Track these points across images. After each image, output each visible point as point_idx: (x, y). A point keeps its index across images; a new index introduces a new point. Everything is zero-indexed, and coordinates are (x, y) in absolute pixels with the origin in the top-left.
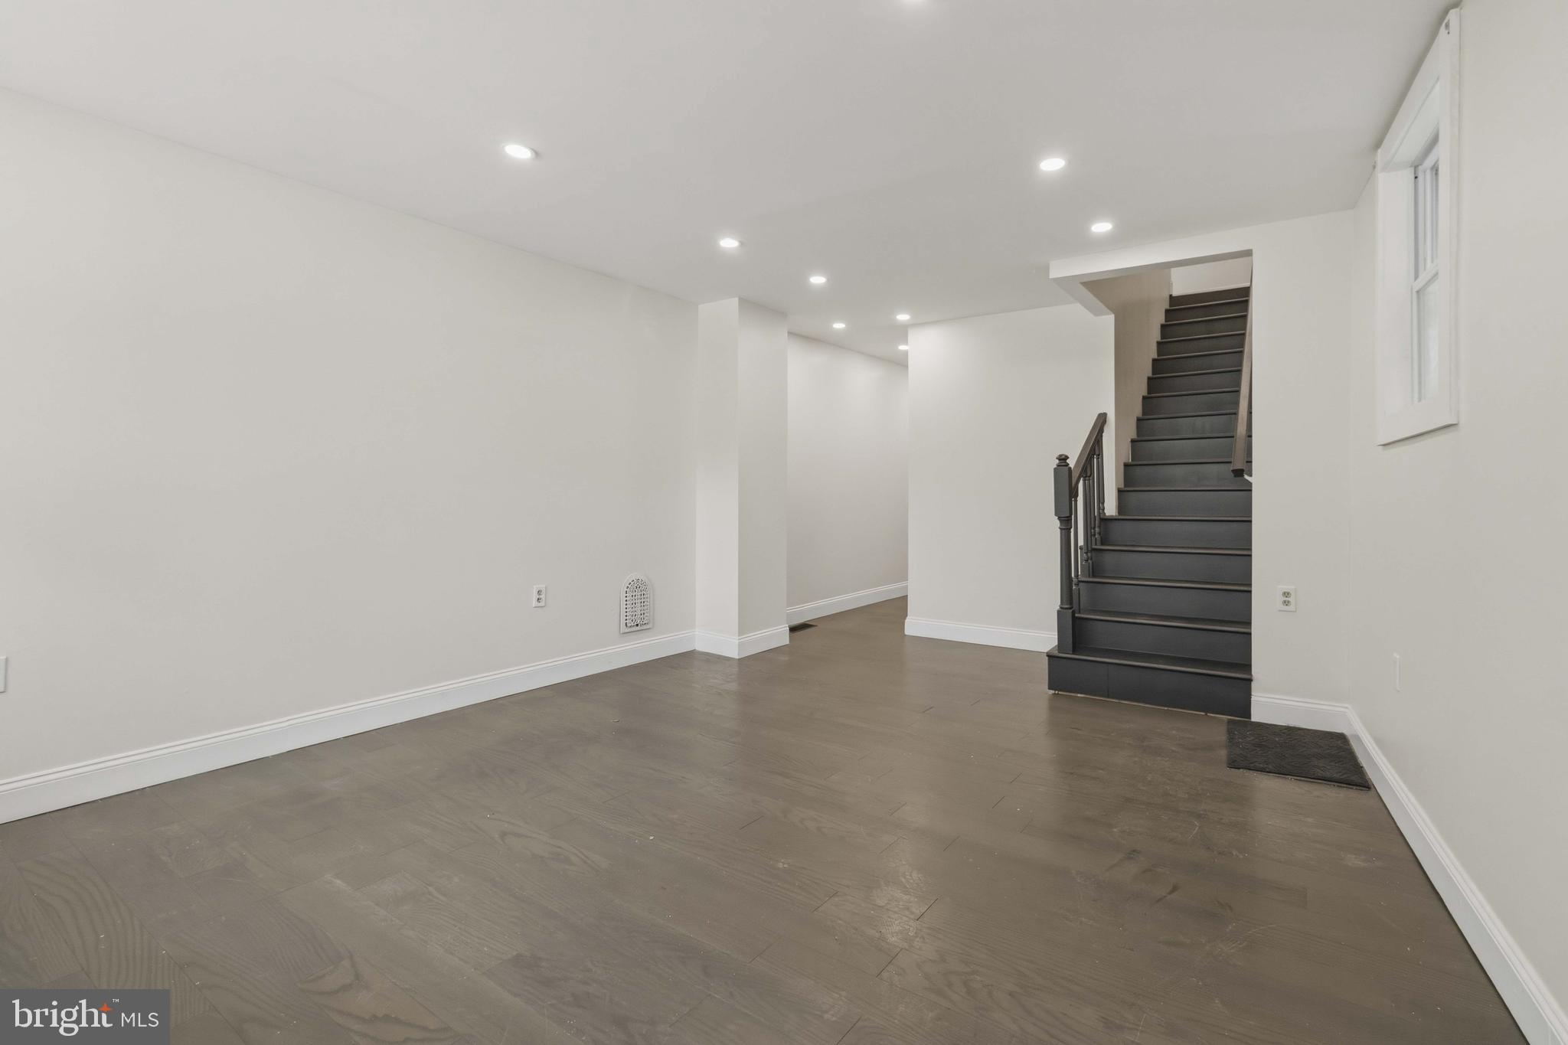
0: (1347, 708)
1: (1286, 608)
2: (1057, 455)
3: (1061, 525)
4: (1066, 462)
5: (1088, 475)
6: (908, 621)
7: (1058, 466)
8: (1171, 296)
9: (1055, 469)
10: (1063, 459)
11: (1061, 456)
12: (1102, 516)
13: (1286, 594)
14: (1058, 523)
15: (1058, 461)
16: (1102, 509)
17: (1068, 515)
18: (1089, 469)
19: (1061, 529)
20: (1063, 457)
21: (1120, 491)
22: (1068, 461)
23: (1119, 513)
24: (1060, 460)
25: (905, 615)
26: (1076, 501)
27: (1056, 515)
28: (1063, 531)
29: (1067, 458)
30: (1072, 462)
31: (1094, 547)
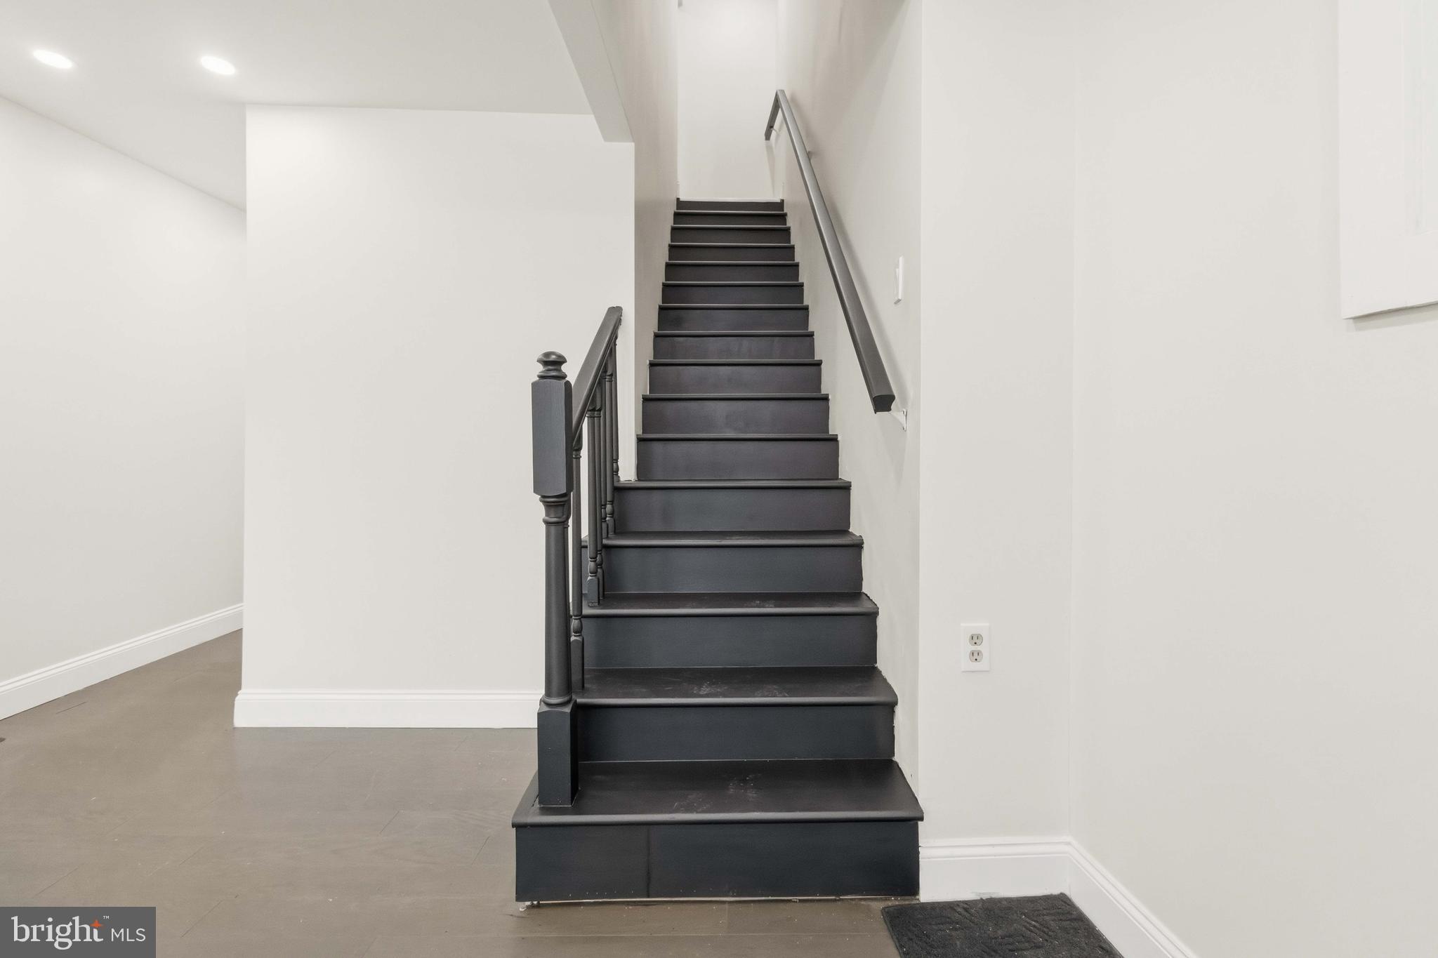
0: (1069, 844)
1: (976, 666)
2: (539, 354)
3: (547, 514)
4: (560, 370)
5: (598, 408)
6: (241, 699)
7: (541, 377)
8: (678, 199)
9: (534, 385)
10: (553, 363)
11: (547, 355)
12: (616, 484)
13: (975, 639)
14: (540, 511)
15: (540, 368)
16: (615, 472)
17: (564, 491)
18: (598, 396)
19: (547, 523)
20: (553, 357)
21: (640, 441)
22: (564, 368)
23: (638, 478)
24: (545, 363)
25: (237, 686)
26: (578, 458)
27: (536, 491)
28: (553, 528)
29: (560, 361)
30: (572, 371)
31: (605, 542)
